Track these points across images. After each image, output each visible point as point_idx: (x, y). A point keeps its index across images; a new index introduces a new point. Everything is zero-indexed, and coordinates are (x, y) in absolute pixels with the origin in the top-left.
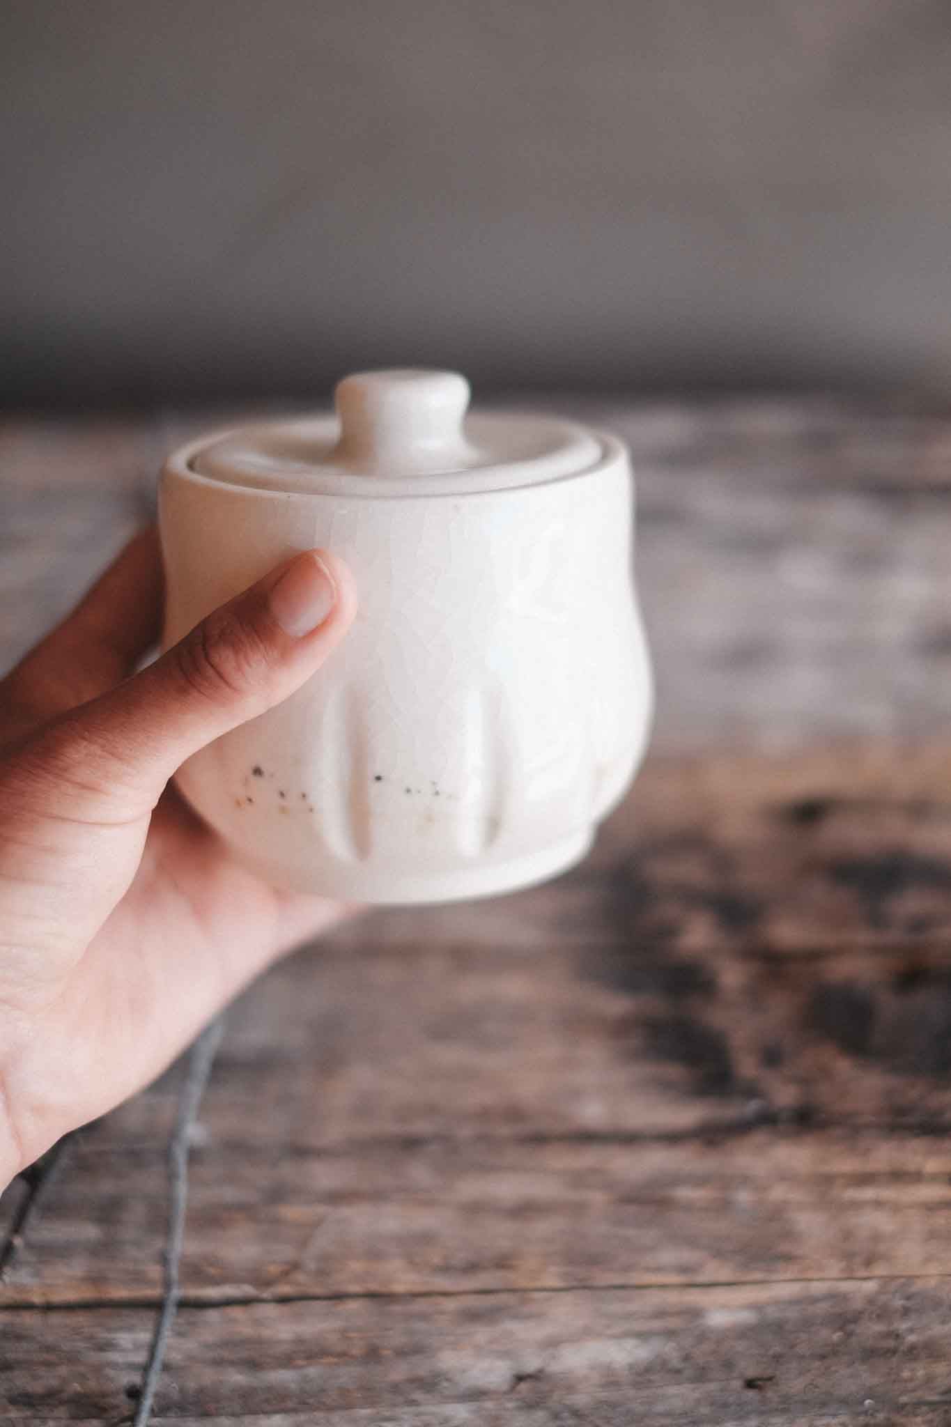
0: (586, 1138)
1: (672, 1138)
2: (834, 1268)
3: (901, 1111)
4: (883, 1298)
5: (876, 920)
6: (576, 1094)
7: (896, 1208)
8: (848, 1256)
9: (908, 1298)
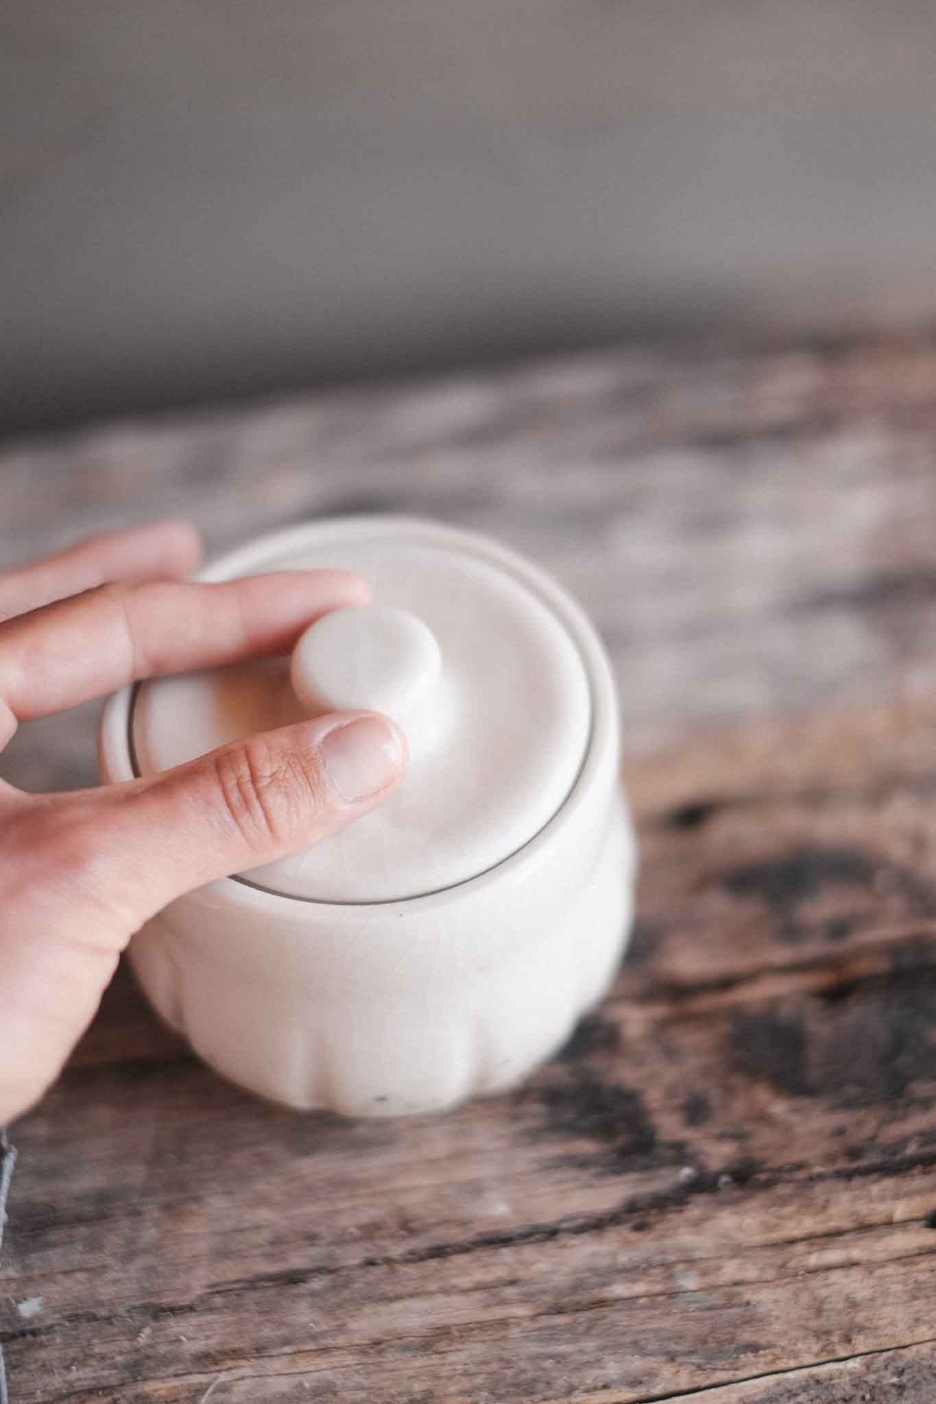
0: (497, 1241)
1: (597, 1225)
2: (809, 1350)
3: (853, 1153)
4: (871, 1378)
5: (791, 933)
6: (475, 1189)
7: (869, 1267)
8: (822, 1334)
9: (900, 1373)
